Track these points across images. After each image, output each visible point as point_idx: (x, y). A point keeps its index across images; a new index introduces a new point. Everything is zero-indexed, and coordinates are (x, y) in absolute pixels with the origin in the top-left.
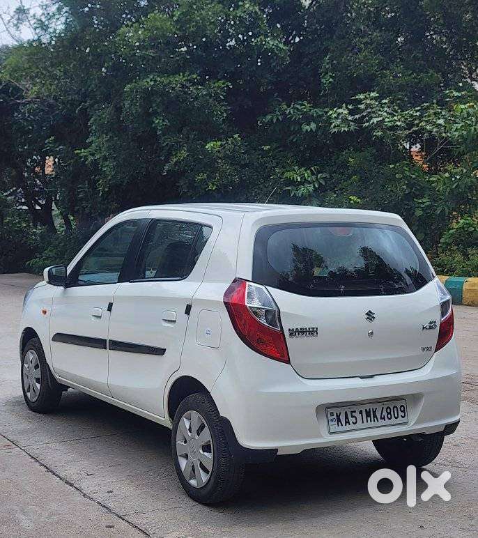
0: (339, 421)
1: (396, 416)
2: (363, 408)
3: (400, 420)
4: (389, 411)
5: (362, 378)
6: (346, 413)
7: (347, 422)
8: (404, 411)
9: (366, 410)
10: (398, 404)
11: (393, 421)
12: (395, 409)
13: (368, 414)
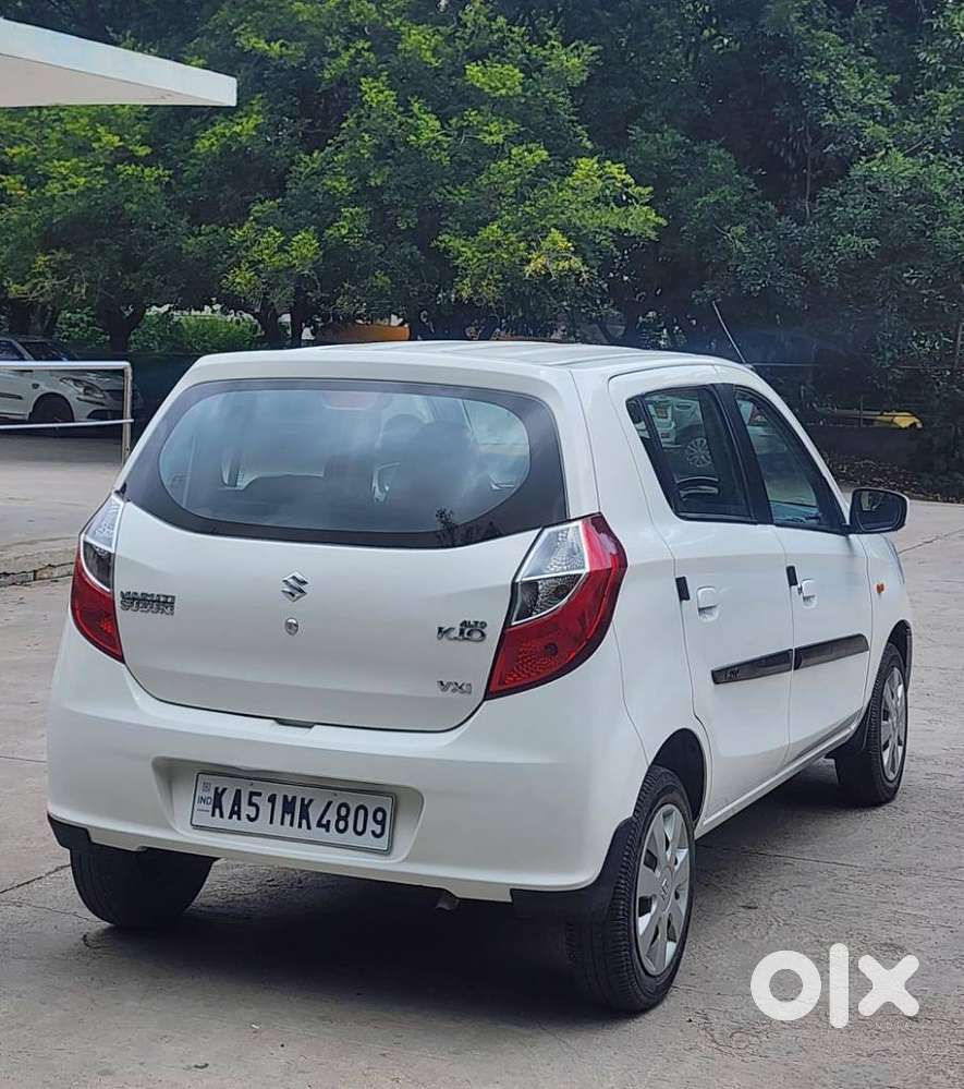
0: (217, 804)
1: (360, 829)
2: (281, 792)
3: (367, 840)
4: (343, 812)
5: (281, 722)
6: (238, 792)
7: (236, 812)
8: (382, 823)
9: (285, 797)
10: (372, 804)
11: (350, 837)
12: (362, 812)
13: (288, 807)
